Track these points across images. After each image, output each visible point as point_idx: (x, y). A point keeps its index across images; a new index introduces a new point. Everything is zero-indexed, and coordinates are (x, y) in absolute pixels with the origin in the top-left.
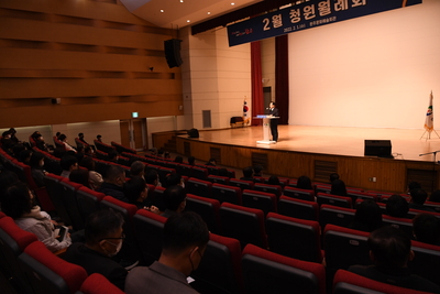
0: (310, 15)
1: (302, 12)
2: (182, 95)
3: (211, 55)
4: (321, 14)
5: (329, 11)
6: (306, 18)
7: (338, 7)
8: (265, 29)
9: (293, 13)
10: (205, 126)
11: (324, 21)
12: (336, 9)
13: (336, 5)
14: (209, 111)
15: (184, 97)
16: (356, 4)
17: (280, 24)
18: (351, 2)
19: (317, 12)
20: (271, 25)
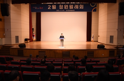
0: (66, 8)
1: (64, 6)
2: (4, 29)
3: (19, 14)
4: (70, 8)
5: (72, 8)
6: (65, 8)
7: (76, 7)
8: (49, 8)
9: (60, 6)
10: (16, 42)
11: (71, 10)
12: (75, 8)
13: (75, 7)
14: (18, 36)
15: (6, 30)
16: (81, 8)
17: (55, 8)
18: (79, 7)
19: (69, 7)
20: (51, 7)
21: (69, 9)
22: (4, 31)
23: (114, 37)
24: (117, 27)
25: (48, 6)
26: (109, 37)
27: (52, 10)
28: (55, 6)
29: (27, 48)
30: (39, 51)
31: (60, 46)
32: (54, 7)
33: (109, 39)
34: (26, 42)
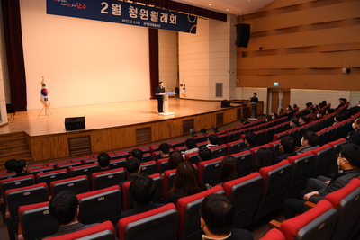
1: (139, 12)
7: (163, 19)
8: (102, 11)
9: (132, 9)
11: (154, 25)
12: (162, 21)
16: (172, 22)
17: (119, 14)
18: (169, 20)
19: (150, 17)
20: (109, 10)
21: (150, 20)
23: (224, 86)
24: (228, 68)
25: (102, 4)
26: (215, 85)
27: (110, 18)
28: (120, 6)
30: (138, 130)
32: (117, 10)
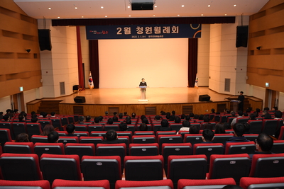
0: (149, 32)
1: (144, 29)
4: (155, 33)
5: (160, 32)
6: (147, 33)
8: (118, 33)
10: (61, 93)
11: (157, 36)
12: (164, 32)
13: (164, 30)
14: (64, 83)
15: (43, 72)
16: (174, 32)
17: (130, 33)
18: (171, 31)
19: (153, 31)
20: (123, 32)
21: (153, 34)
22: (41, 74)
23: (231, 81)
24: (235, 65)
25: (118, 29)
26: (224, 81)
28: (130, 28)
29: (87, 102)
31: (140, 98)
32: (128, 31)
33: (224, 83)
34: (75, 91)
